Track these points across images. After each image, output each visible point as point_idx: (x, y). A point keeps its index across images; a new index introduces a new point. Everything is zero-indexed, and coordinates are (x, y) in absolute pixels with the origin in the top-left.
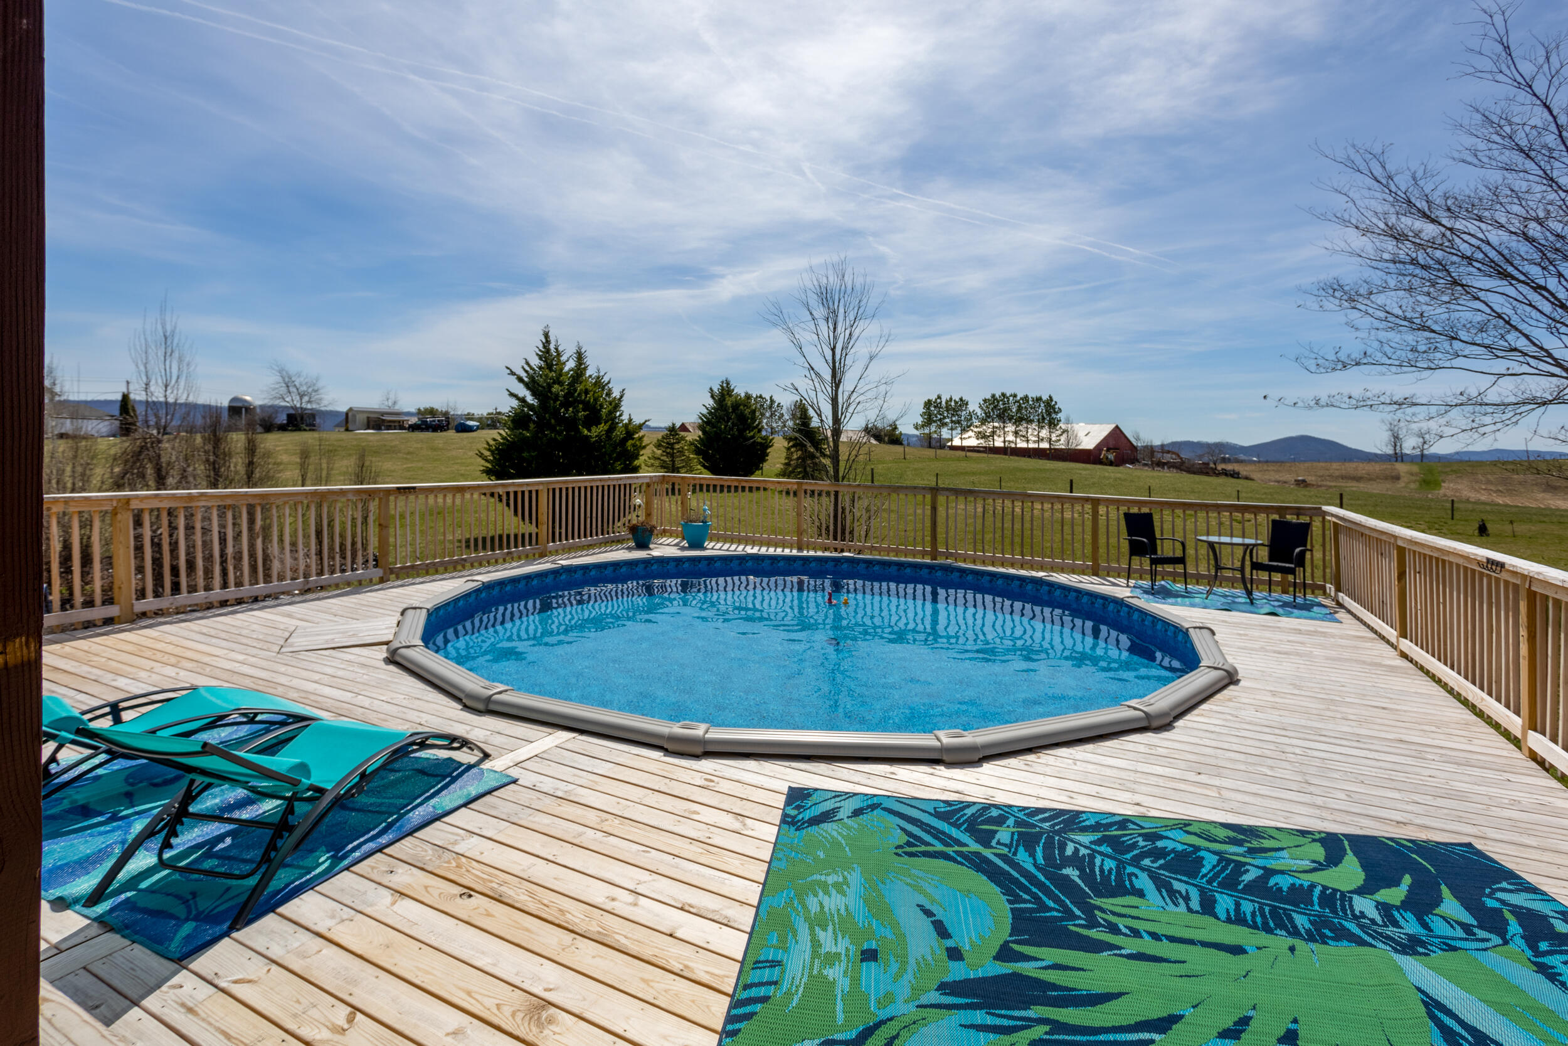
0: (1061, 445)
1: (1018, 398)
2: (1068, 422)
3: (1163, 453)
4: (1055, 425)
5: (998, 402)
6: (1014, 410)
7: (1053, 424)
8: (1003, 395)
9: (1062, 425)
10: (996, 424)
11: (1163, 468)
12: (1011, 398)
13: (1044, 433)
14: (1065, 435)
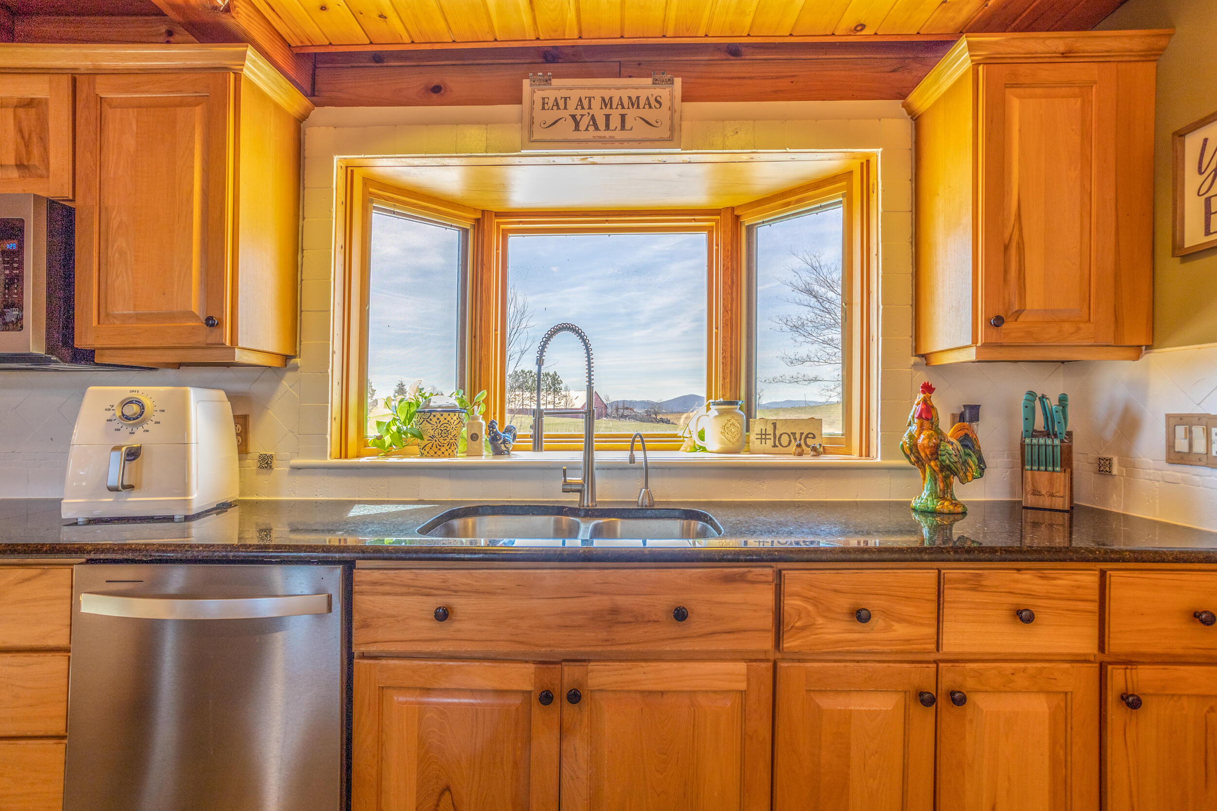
0: (562, 406)
1: (533, 374)
2: (566, 389)
3: (624, 409)
4: (558, 392)
5: (519, 377)
6: (530, 383)
7: (556, 391)
8: (523, 371)
9: (563, 393)
10: (517, 393)
11: (626, 419)
12: (528, 374)
13: (550, 398)
14: (564, 399)
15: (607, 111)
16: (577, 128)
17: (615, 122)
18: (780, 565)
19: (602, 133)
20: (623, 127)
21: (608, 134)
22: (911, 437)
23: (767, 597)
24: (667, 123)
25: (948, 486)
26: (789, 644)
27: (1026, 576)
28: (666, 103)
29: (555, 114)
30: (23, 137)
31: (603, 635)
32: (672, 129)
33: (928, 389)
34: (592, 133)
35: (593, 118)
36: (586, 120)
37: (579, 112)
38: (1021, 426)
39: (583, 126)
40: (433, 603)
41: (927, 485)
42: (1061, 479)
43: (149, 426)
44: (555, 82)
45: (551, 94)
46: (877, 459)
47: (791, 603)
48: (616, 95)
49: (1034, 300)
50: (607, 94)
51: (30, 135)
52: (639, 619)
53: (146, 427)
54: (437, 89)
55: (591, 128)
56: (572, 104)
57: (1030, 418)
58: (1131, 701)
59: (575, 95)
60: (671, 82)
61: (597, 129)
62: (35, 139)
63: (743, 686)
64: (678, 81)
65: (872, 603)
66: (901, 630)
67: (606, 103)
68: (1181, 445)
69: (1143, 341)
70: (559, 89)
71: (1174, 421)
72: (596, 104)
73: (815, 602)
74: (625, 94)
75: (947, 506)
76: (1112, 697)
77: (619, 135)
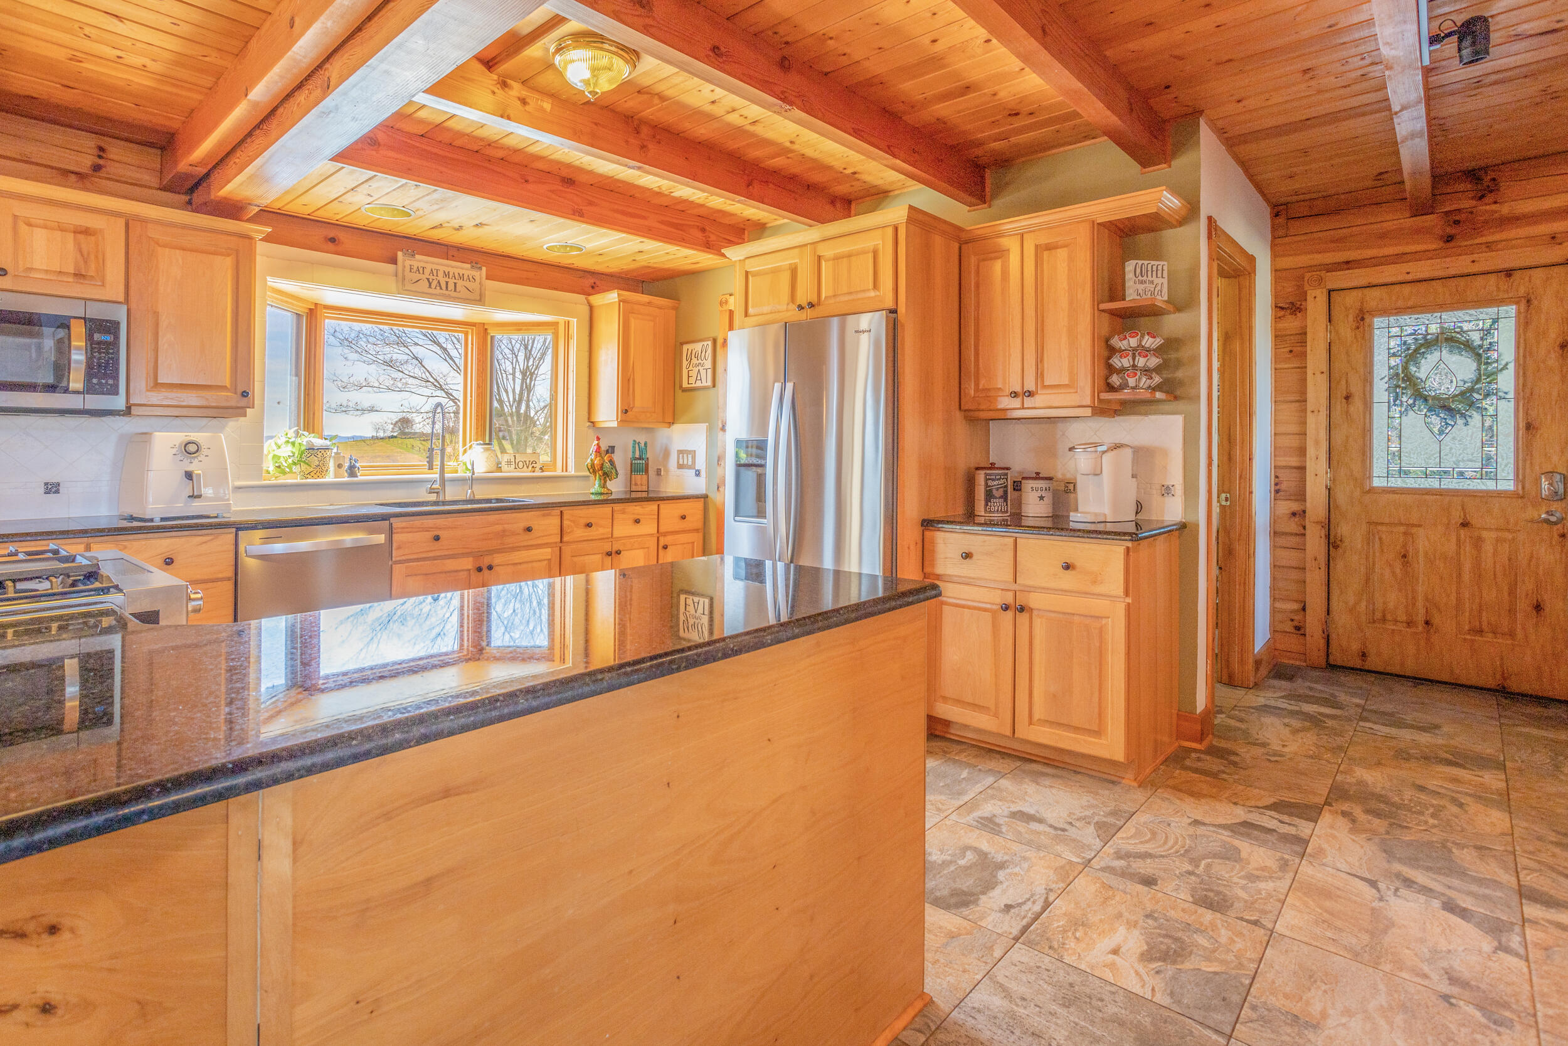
15: (447, 279)
16: (430, 286)
17: (451, 287)
18: (562, 509)
19: (444, 292)
20: (455, 290)
21: (447, 292)
22: (592, 460)
23: (557, 521)
24: (478, 292)
25: (605, 482)
26: (565, 539)
27: (638, 508)
28: (477, 279)
29: (417, 276)
30: (82, 255)
31: (499, 542)
32: (481, 295)
33: (598, 439)
34: (438, 291)
35: (439, 282)
36: (434, 284)
37: (431, 277)
38: (630, 455)
39: (433, 286)
40: (430, 535)
41: (597, 482)
42: (645, 477)
43: (202, 458)
44: (417, 256)
45: (416, 264)
46: (572, 471)
47: (566, 523)
48: (452, 271)
49: (638, 403)
50: (447, 270)
51: (89, 254)
52: (514, 534)
53: (199, 459)
54: (333, 240)
55: (438, 288)
56: (427, 271)
57: (634, 452)
58: (665, 547)
59: (429, 267)
60: (480, 268)
61: (441, 288)
62: (92, 257)
63: (549, 557)
64: (484, 269)
65: (592, 521)
66: (601, 530)
67: (446, 274)
68: (681, 462)
69: (671, 421)
70: (420, 261)
71: (680, 452)
72: (441, 274)
73: (573, 521)
74: (456, 271)
75: (605, 491)
76: (660, 547)
77: (453, 294)
